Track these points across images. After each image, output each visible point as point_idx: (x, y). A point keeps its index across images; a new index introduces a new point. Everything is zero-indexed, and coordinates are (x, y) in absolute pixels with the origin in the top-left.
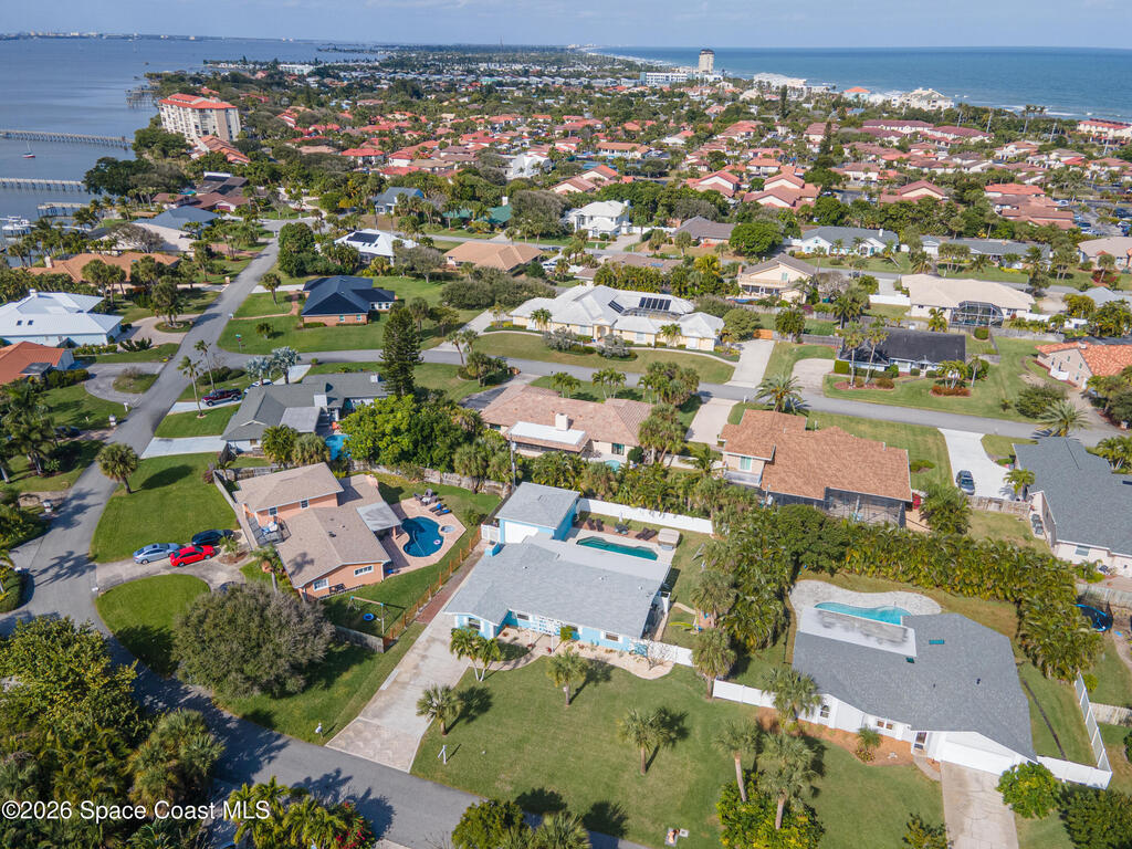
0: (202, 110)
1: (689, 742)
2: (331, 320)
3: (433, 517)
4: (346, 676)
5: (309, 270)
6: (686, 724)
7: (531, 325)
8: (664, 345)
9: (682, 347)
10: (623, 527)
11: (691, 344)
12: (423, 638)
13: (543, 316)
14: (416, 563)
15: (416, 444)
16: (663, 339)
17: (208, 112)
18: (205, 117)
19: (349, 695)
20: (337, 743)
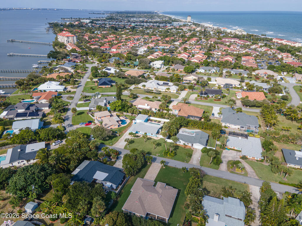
0: (68, 37)
1: (161, 146)
2: (104, 86)
3: (125, 119)
4: (114, 139)
5: (98, 76)
6: (161, 144)
7: (142, 88)
8: (167, 92)
9: (170, 92)
10: (155, 121)
11: (172, 91)
12: (124, 135)
13: (144, 86)
14: (122, 126)
15: (122, 108)
16: (167, 91)
17: (69, 37)
18: (69, 38)
19: (115, 141)
20: (113, 146)
